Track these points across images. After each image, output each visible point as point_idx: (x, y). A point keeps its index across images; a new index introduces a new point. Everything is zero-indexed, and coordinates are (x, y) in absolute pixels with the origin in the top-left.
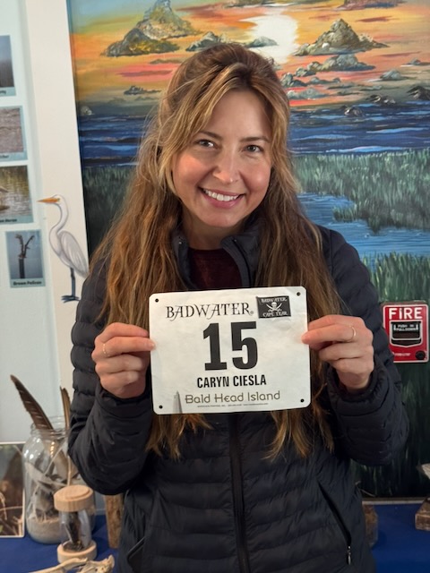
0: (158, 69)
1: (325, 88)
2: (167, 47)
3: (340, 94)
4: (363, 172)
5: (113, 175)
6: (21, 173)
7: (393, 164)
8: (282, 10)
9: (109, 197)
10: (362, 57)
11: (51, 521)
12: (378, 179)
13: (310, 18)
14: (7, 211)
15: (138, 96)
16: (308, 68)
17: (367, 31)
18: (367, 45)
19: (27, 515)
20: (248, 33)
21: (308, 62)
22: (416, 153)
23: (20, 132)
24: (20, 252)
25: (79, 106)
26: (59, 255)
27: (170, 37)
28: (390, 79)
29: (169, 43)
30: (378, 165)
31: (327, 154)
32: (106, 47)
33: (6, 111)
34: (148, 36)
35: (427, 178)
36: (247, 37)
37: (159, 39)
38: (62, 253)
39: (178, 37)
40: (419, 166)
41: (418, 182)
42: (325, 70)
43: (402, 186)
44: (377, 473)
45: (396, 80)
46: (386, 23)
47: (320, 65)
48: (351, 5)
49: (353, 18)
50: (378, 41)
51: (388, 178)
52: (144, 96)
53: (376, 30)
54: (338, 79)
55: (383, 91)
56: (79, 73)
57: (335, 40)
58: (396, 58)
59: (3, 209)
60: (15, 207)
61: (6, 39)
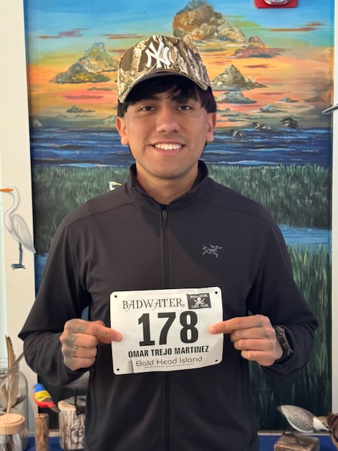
0: (93, 95)
1: (219, 115)
2: (100, 78)
3: (230, 120)
4: (246, 180)
5: (56, 173)
7: (268, 175)
9: (52, 189)
10: (248, 94)
12: (256, 186)
13: (209, 63)
15: (77, 114)
17: (252, 75)
18: (251, 85)
22: (286, 167)
25: (31, 119)
26: (11, 232)
27: (104, 71)
28: (267, 111)
29: (103, 75)
30: (257, 175)
31: (219, 165)
32: (55, 76)
34: (87, 69)
35: (293, 186)
37: (95, 72)
38: (13, 231)
39: (109, 71)
40: (287, 177)
41: (286, 189)
42: (219, 102)
43: (274, 192)
45: (272, 112)
46: (266, 69)
48: (238, 55)
49: (241, 64)
50: (259, 82)
51: (264, 185)
52: (82, 114)
53: (258, 75)
54: (229, 109)
55: (261, 120)
56: (35, 93)
57: (227, 80)
58: (273, 96)
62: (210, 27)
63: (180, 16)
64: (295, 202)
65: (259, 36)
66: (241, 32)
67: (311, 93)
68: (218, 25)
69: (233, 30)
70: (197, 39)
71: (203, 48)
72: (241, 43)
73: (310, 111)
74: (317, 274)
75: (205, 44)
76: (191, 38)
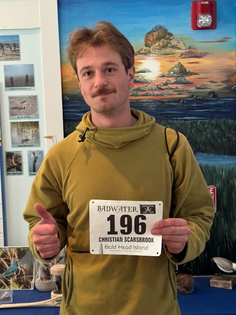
1: (171, 92)
3: (178, 94)
4: (188, 128)
6: (36, 124)
7: (201, 125)
8: (154, 57)
10: (188, 78)
11: (47, 281)
12: (194, 131)
13: (166, 61)
14: (29, 141)
16: (165, 82)
17: (190, 68)
18: (190, 74)
19: (35, 279)
20: (139, 67)
21: (165, 80)
22: (211, 120)
23: (36, 106)
24: (34, 160)
25: (63, 96)
28: (200, 88)
30: (195, 125)
31: (173, 120)
33: (30, 97)
35: (216, 131)
36: (138, 68)
40: (212, 126)
41: (212, 133)
42: (172, 84)
43: (205, 135)
44: (193, 264)
45: (202, 89)
46: (199, 64)
47: (170, 81)
48: (184, 56)
49: (185, 62)
50: (195, 72)
51: (199, 131)
53: (194, 67)
54: (178, 88)
55: (197, 93)
56: (64, 81)
57: (176, 71)
58: (203, 79)
59: (27, 140)
60: (32, 140)
61: (32, 65)
62: (166, 41)
63: (148, 35)
64: (217, 140)
65: (194, 46)
66: (184, 43)
67: (225, 77)
68: (170, 40)
69: (179, 43)
70: (159, 48)
71: (162, 53)
72: (184, 49)
73: (224, 87)
74: (231, 182)
75: (163, 51)
76: (155, 47)
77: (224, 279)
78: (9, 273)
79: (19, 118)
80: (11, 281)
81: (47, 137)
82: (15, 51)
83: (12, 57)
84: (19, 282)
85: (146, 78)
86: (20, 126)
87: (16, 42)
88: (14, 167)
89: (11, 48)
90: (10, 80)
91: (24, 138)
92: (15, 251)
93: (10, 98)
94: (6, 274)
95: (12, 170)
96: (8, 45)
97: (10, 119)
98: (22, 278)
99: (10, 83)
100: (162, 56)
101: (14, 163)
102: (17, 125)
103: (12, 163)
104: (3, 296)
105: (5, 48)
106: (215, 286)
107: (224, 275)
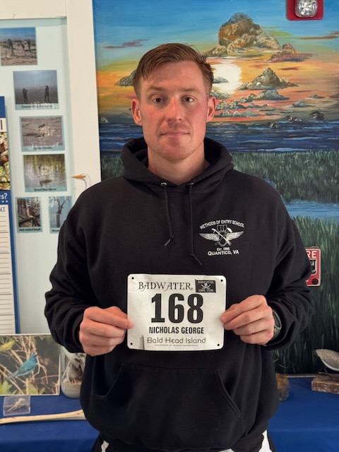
1: (258, 110)
3: (267, 114)
4: (281, 164)
5: (120, 162)
6: (61, 158)
7: (300, 159)
8: (232, 61)
10: (282, 92)
12: (290, 169)
13: (249, 66)
14: (50, 183)
16: (248, 98)
17: (285, 76)
18: (284, 85)
19: (62, 380)
21: (247, 94)
22: (314, 153)
23: (61, 132)
24: (57, 210)
25: (100, 117)
28: (298, 106)
30: (290, 160)
31: (259, 152)
32: (119, 79)
33: (52, 119)
35: (321, 169)
40: (316, 161)
41: (315, 172)
42: (258, 99)
43: (305, 174)
45: (302, 107)
46: (297, 71)
47: (255, 96)
48: (275, 59)
49: (276, 67)
50: (291, 82)
51: (296, 168)
53: (290, 76)
54: (266, 105)
55: (294, 114)
56: (100, 95)
57: (264, 81)
58: (304, 93)
59: (47, 181)
60: (55, 181)
61: (54, 72)
62: (250, 37)
63: (224, 28)
64: (323, 182)
65: (291, 44)
66: (276, 40)
67: (335, 90)
68: (256, 35)
69: (269, 39)
70: (239, 47)
71: (244, 54)
72: (276, 49)
73: (334, 105)
75: (246, 51)
76: (233, 46)
77: (331, 380)
78: (24, 372)
79: (35, 149)
80: (27, 383)
81: (77, 177)
82: (30, 50)
83: (25, 60)
84: (38, 384)
85: (221, 92)
86: (38, 161)
87: (30, 38)
88: (29, 220)
89: (24, 47)
90: (22, 94)
91: (44, 178)
92: (32, 340)
93: (23, 120)
94: (21, 373)
95: (26, 224)
96: (20, 41)
97: (23, 151)
98: (42, 378)
99: (23, 98)
100: (244, 58)
101: (28, 214)
102: (33, 159)
103: (26, 214)
104: (17, 404)
105: (14, 46)
106: (319, 390)
107: (331, 374)
